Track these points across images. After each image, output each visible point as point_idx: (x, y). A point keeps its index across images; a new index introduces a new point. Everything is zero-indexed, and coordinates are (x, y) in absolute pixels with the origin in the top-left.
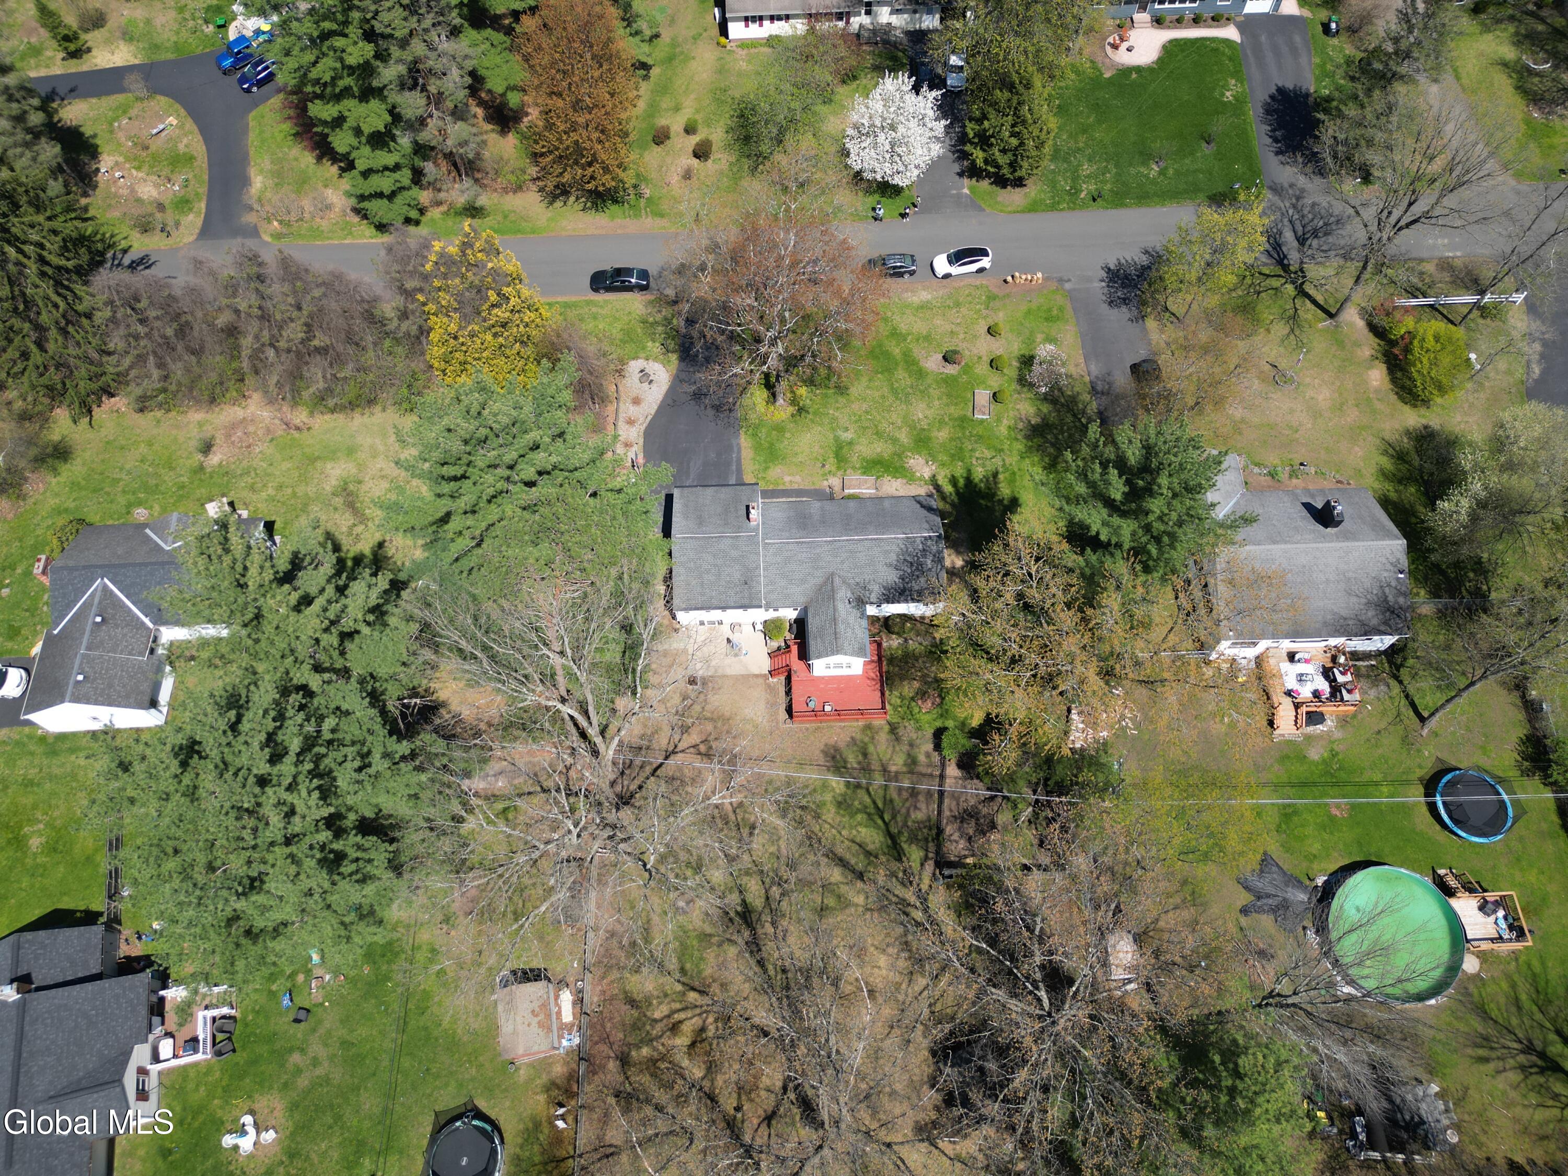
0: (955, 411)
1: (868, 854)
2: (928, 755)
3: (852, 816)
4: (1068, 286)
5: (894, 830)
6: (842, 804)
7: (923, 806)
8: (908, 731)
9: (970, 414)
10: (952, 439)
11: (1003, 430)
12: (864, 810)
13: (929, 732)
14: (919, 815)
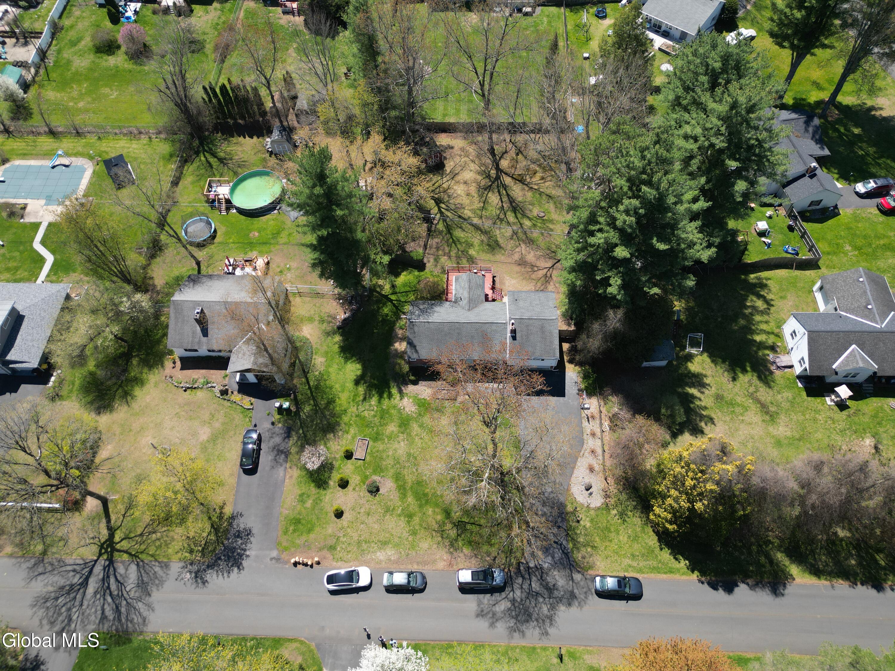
0: (380, 446)
1: (461, 228)
2: (429, 261)
3: (466, 241)
4: (274, 554)
5: (448, 236)
6: (470, 245)
7: (434, 243)
8: (437, 271)
9: (371, 443)
10: (386, 424)
11: (352, 431)
12: (461, 243)
13: (427, 270)
14: (436, 240)
